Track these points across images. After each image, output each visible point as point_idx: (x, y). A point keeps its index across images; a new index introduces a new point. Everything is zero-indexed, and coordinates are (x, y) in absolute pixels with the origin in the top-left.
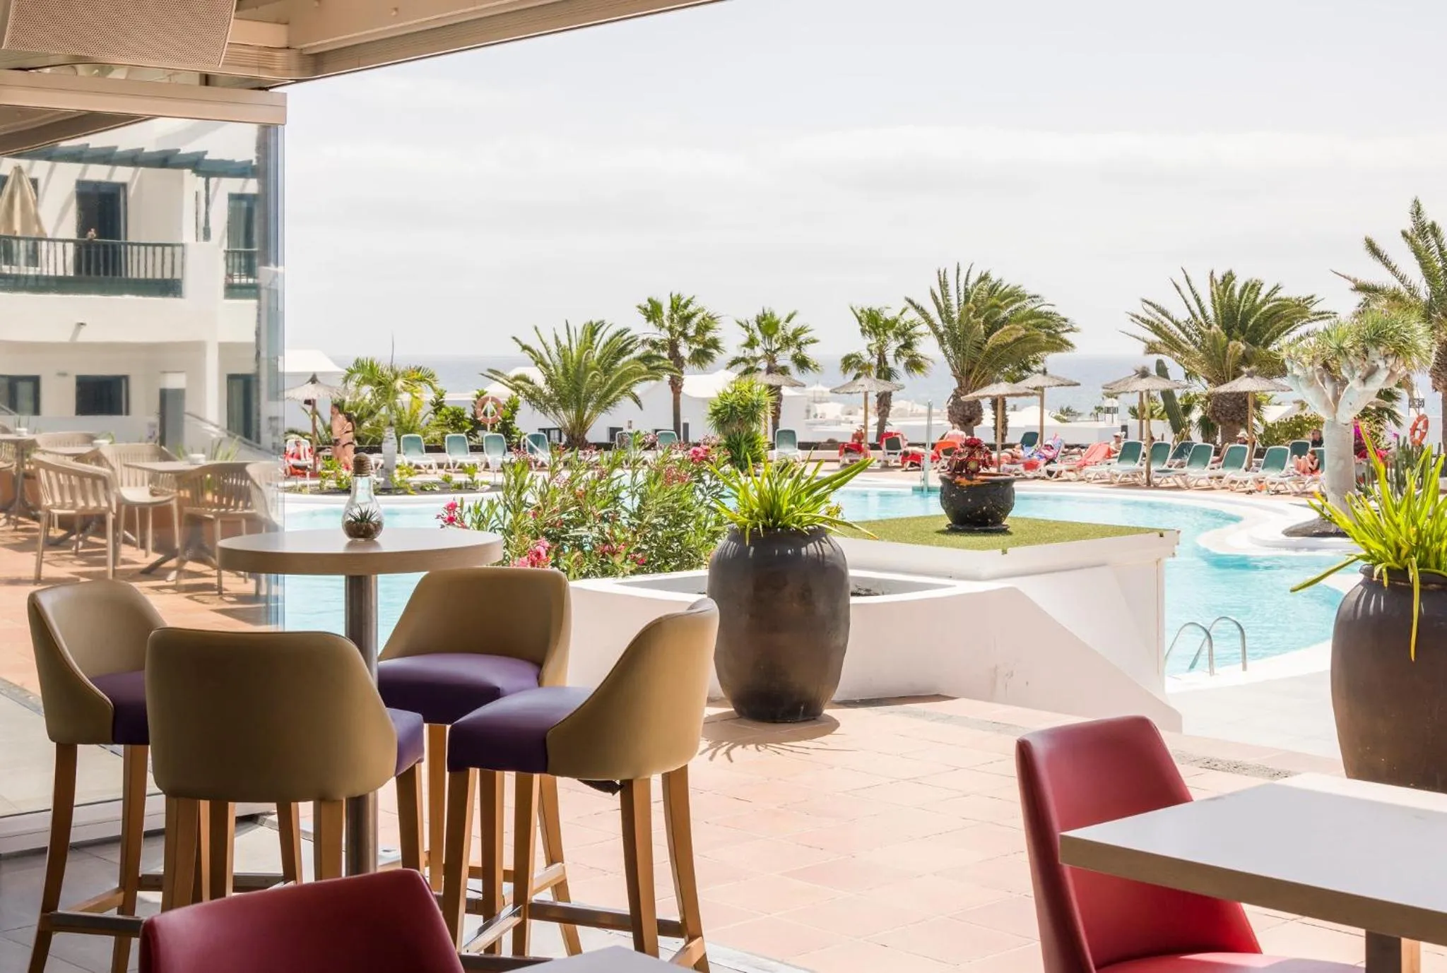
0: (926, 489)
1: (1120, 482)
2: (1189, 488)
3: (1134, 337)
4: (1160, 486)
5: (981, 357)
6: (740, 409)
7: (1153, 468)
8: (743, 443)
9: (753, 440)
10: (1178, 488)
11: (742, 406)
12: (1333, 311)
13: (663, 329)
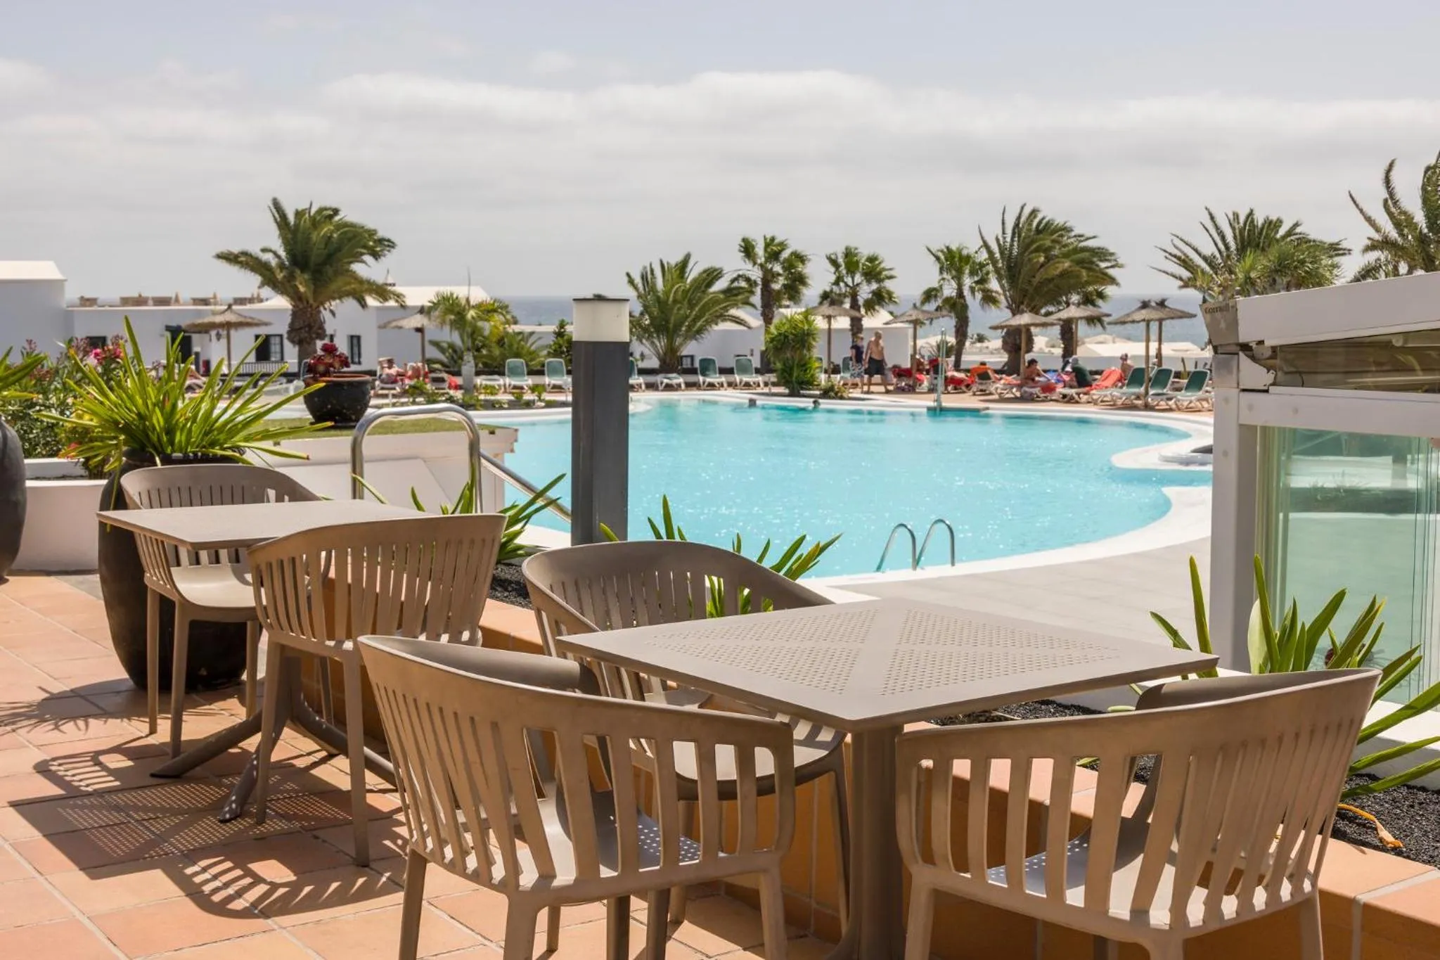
0: (938, 410)
1: (1122, 404)
2: (1179, 409)
3: (1164, 272)
4: (1157, 408)
5: (1031, 290)
6: (791, 337)
7: (1152, 392)
8: (795, 369)
9: (804, 365)
10: (1170, 410)
11: (794, 335)
12: (1348, 248)
13: (756, 266)
